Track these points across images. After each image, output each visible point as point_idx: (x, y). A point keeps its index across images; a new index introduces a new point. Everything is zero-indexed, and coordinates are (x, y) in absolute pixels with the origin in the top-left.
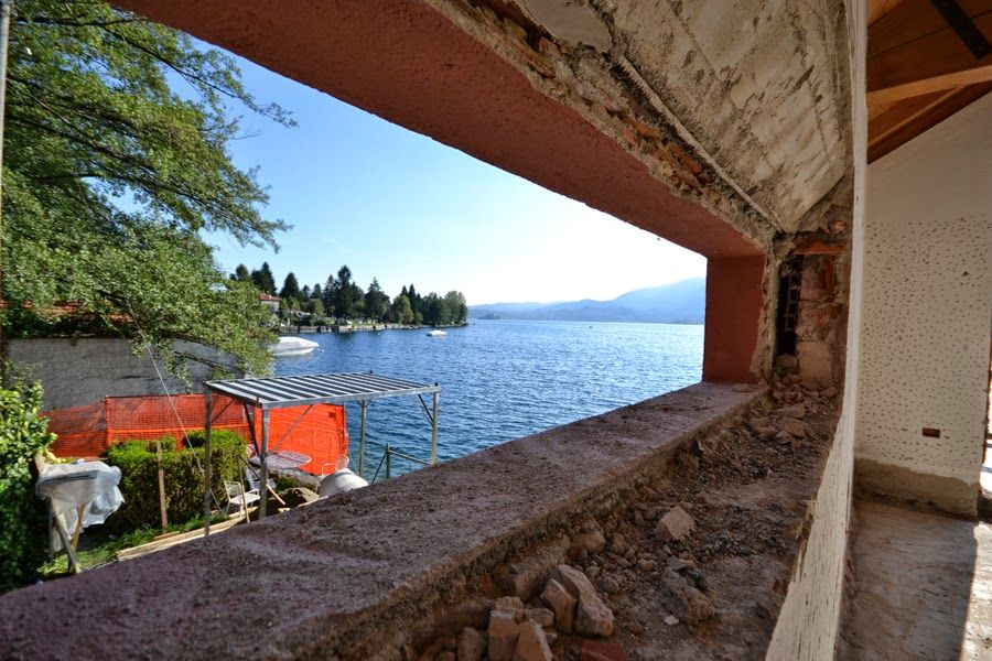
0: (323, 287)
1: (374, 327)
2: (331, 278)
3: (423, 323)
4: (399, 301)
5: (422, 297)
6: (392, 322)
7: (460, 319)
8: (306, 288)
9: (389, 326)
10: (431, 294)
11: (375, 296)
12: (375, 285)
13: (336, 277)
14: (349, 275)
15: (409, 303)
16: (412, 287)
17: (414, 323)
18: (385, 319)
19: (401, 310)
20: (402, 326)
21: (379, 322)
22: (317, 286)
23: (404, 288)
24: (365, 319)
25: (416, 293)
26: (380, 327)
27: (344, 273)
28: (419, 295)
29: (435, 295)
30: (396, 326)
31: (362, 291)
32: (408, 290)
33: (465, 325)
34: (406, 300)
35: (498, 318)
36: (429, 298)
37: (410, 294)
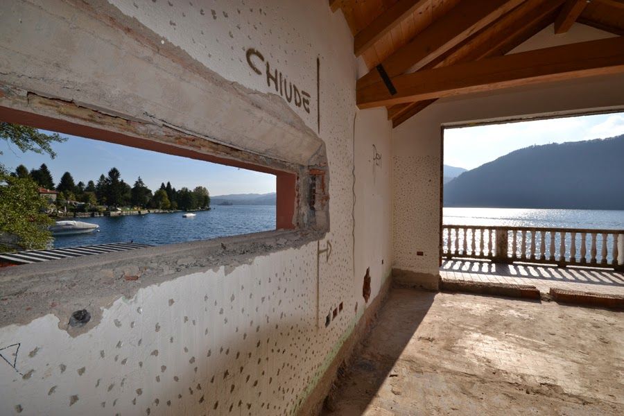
0: (96, 183)
1: (139, 212)
2: (102, 177)
3: (178, 209)
4: (159, 193)
5: (177, 190)
6: (153, 208)
7: (205, 205)
8: (81, 184)
9: (152, 211)
10: (183, 189)
11: (140, 190)
12: (140, 181)
13: (107, 176)
14: (118, 175)
15: (166, 195)
16: (169, 184)
17: (171, 208)
18: (148, 206)
19: (161, 200)
20: (161, 211)
21: (143, 208)
22: (91, 183)
23: (163, 184)
24: (132, 207)
25: (172, 188)
26: (144, 212)
27: (114, 173)
28: (174, 189)
29: (187, 189)
30: (157, 211)
31: (129, 186)
32: (166, 186)
33: (208, 209)
34: (165, 193)
35: (231, 204)
36: (181, 191)
37: (167, 189)
